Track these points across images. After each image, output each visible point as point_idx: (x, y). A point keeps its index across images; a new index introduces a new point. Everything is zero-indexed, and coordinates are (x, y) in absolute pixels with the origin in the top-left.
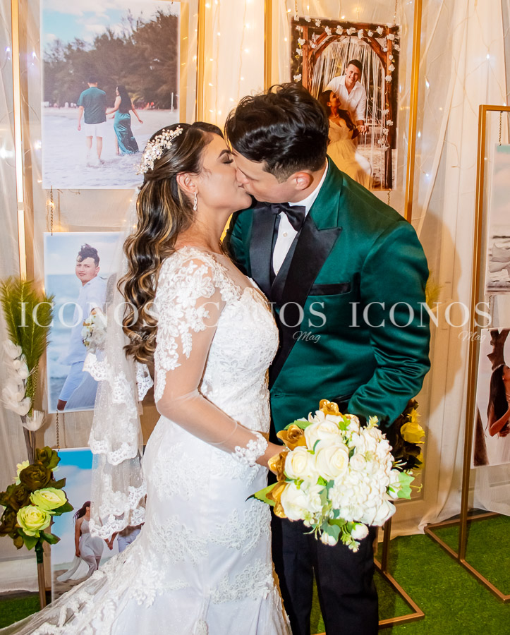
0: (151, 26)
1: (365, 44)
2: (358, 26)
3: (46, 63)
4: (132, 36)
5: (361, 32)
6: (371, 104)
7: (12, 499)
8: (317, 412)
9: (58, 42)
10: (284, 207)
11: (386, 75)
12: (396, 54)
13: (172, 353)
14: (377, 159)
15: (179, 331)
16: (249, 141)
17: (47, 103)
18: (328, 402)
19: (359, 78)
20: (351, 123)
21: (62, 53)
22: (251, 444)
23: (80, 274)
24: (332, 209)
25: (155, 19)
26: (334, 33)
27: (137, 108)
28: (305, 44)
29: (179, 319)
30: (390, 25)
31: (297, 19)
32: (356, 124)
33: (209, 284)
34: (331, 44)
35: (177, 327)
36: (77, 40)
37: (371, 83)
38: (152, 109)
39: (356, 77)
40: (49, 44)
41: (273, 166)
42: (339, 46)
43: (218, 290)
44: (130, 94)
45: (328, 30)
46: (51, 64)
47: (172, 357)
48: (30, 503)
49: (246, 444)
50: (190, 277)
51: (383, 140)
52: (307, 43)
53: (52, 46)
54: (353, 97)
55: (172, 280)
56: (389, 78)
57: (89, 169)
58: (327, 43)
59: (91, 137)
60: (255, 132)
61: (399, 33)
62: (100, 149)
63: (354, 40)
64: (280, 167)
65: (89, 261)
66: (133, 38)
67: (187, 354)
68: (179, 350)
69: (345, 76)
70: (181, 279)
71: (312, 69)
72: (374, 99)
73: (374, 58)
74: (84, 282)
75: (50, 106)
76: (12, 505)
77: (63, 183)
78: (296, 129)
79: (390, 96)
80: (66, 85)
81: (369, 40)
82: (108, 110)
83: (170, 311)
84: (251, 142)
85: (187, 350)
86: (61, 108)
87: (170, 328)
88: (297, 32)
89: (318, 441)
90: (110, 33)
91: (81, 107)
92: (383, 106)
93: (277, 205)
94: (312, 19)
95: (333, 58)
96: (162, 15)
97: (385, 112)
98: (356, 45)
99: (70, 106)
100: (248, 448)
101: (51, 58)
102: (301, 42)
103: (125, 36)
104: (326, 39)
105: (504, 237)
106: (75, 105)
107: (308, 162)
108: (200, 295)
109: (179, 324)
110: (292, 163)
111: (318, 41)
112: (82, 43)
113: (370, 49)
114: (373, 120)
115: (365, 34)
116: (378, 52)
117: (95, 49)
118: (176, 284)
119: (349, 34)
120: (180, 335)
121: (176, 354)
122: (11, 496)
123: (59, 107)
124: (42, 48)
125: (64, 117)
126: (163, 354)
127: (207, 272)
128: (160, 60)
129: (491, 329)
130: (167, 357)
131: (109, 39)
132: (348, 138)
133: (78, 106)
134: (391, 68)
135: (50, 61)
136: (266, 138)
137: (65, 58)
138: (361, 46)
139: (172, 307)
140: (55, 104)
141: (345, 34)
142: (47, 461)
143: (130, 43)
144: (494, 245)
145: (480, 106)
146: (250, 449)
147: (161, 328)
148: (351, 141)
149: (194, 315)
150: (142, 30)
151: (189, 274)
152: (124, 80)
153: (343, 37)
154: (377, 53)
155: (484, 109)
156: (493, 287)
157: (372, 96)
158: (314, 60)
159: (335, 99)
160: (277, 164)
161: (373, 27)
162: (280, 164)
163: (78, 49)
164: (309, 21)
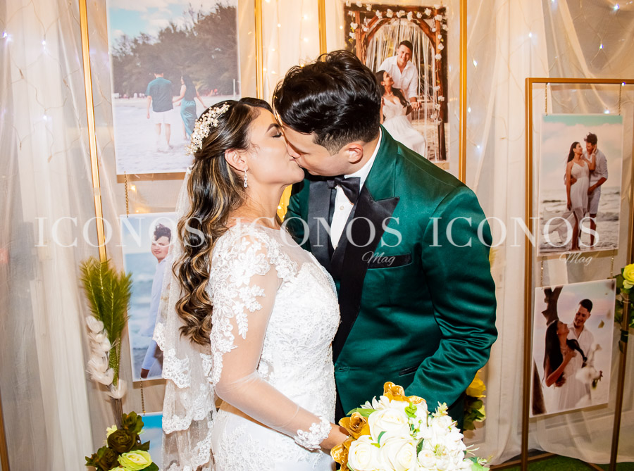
0: (211, 18)
1: (414, 25)
2: (407, 9)
3: (114, 57)
4: (194, 28)
5: (410, 15)
6: (422, 81)
7: (102, 461)
8: (381, 397)
9: (124, 37)
10: (339, 179)
11: (435, 54)
12: (444, 34)
13: (228, 334)
14: (431, 132)
15: (233, 311)
16: (296, 111)
17: (117, 95)
18: (394, 385)
19: (411, 57)
20: (405, 100)
21: (128, 48)
22: (314, 427)
23: (156, 252)
24: (388, 179)
25: (215, 11)
26: (384, 16)
27: (201, 95)
28: (357, 28)
29: (232, 298)
30: (437, 7)
31: (348, 5)
32: (409, 101)
33: (263, 260)
34: (382, 27)
35: (231, 307)
36: (143, 35)
37: (422, 62)
38: (216, 95)
39: (407, 56)
40: (116, 40)
41: (323, 138)
42: (390, 29)
43: (273, 266)
44: (194, 82)
45: (378, 14)
46: (119, 58)
47: (228, 338)
48: (118, 465)
49: (309, 427)
50: (243, 255)
51: (436, 115)
52: (359, 27)
53: (120, 41)
54: (406, 76)
55: (225, 259)
56: (439, 57)
57: (159, 154)
58: (379, 26)
59: (160, 124)
60: (303, 101)
61: (446, 14)
62: (169, 135)
63: (404, 22)
64: (331, 138)
65: (164, 239)
66: (195, 30)
67: (243, 335)
68: (235, 332)
69: (397, 56)
70: (234, 257)
71: (365, 51)
72: (426, 77)
73: (423, 38)
74: (160, 259)
75: (120, 98)
76: (102, 466)
77: (136, 168)
78: (347, 97)
79: (441, 74)
80: (134, 78)
81: (418, 22)
82: (175, 99)
83: (224, 291)
84: (299, 113)
85: (243, 330)
86: (131, 98)
87: (225, 309)
88: (350, 17)
89: (382, 433)
90: (173, 26)
91: (149, 97)
92: (434, 83)
93: (331, 178)
94: (363, 4)
95: (385, 40)
96: (221, 7)
97: (436, 88)
98: (406, 27)
99: (138, 96)
100: (311, 432)
101: (118, 52)
102: (354, 26)
103: (187, 28)
104: (378, 22)
105: (553, 201)
106: (143, 95)
107: (360, 132)
108: (254, 273)
109: (234, 304)
110: (343, 134)
111: (370, 25)
112: (147, 37)
113: (419, 30)
114: (426, 96)
115: (414, 16)
116: (428, 32)
117: (159, 42)
118: (228, 263)
119: (399, 16)
120: (235, 316)
121: (232, 336)
122: (102, 459)
123: (129, 98)
124: (110, 44)
125: (134, 107)
126: (219, 336)
127: (260, 249)
128: (222, 49)
129: (545, 287)
130: (222, 338)
131: (173, 32)
132: (403, 114)
133: (146, 96)
134: (440, 47)
135: (118, 55)
136: (315, 107)
137: (132, 51)
138: (411, 27)
139: (226, 287)
140: (125, 95)
141: (395, 16)
142: (133, 426)
143: (192, 35)
144: (545, 209)
145: (526, 79)
146: (314, 432)
147: (216, 309)
148: (406, 117)
149: (248, 294)
150: (203, 22)
151: (242, 252)
152: (188, 70)
153: (393, 19)
154: (426, 33)
155: (531, 82)
156: (545, 248)
157: (424, 74)
158: (366, 43)
159: (388, 79)
160: (327, 135)
161: (421, 9)
162: (331, 135)
163: (144, 43)
164: (360, 6)
